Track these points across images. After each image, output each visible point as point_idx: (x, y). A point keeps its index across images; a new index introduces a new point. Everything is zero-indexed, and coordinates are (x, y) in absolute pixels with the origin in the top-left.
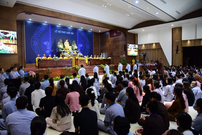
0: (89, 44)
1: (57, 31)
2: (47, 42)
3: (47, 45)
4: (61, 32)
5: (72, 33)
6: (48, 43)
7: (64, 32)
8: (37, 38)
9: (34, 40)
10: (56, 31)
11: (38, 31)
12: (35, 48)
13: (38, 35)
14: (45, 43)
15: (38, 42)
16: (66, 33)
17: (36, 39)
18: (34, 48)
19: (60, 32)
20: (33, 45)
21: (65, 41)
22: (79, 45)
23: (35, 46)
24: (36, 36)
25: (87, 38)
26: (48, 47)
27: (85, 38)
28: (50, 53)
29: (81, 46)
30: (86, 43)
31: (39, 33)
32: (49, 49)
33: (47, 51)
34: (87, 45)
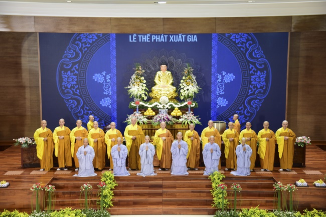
0: (266, 68)
1: (137, 38)
2: (104, 73)
3: (102, 85)
4: (150, 38)
5: (193, 38)
6: (105, 77)
7: (162, 39)
8: (74, 64)
9: (66, 71)
11: (77, 45)
12: (68, 92)
13: (77, 55)
14: (98, 78)
15: (75, 75)
16: (169, 38)
17: (72, 67)
18: (64, 93)
19: (145, 38)
20: (63, 84)
21: (160, 70)
22: (220, 77)
23: (66, 88)
24: (70, 59)
25: (257, 49)
26: (108, 88)
27: (248, 49)
28: (112, 107)
29: (229, 78)
30: (250, 68)
31: (81, 50)
32: (110, 93)
33: (105, 101)
34: (254, 75)
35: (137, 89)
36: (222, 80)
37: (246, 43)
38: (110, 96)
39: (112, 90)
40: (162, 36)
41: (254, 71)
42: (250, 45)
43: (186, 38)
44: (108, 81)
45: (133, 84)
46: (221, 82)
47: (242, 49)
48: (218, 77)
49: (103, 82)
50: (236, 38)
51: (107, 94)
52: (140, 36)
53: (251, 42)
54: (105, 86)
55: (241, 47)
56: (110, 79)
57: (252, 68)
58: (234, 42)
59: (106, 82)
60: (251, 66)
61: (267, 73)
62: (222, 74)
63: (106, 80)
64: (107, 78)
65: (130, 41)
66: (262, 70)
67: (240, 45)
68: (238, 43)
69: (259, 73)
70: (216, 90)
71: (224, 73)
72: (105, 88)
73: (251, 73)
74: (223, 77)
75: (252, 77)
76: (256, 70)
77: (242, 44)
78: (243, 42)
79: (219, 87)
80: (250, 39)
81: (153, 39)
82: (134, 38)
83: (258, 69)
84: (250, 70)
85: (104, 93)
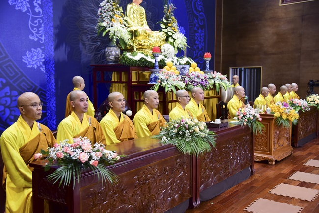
0: (204, 26)
26: (38, 27)
28: (47, 70)
32: (43, 38)
33: (32, 57)
35: (118, 28)
38: (43, 45)
39: (45, 32)
41: (197, 27)
44: (37, 10)
45: (111, 17)
49: (28, 11)
51: (36, 39)
54: (33, 21)
56: (41, 6)
57: (196, 23)
59: (34, 13)
60: (196, 20)
61: (205, 32)
63: (33, 7)
64: (35, 5)
66: (202, 28)
69: (200, 30)
72: (33, 27)
73: (195, 29)
75: (196, 35)
83: (199, 25)
85: (31, 38)
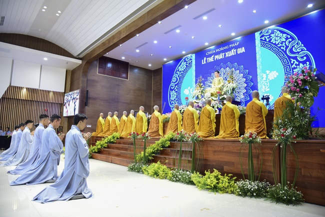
0: (308, 60)
1: (206, 60)
2: (189, 88)
4: (214, 58)
5: (242, 50)
6: (189, 90)
7: (220, 57)
8: (176, 85)
9: (172, 90)
10: (204, 62)
11: (177, 73)
12: (173, 103)
13: (177, 80)
14: (186, 92)
15: (176, 92)
16: (225, 55)
17: (175, 88)
18: (171, 104)
19: (211, 59)
20: (171, 98)
22: (264, 76)
23: (172, 101)
24: (174, 83)
25: (297, 44)
27: (288, 46)
29: (273, 75)
30: (292, 62)
31: (179, 76)
34: (297, 68)
36: (267, 78)
37: (285, 42)
40: (221, 54)
41: (296, 65)
42: (290, 42)
43: (237, 51)
44: (191, 93)
46: (266, 80)
47: (282, 48)
48: (263, 76)
49: (189, 94)
50: (276, 40)
52: (208, 59)
53: (291, 40)
54: (190, 96)
55: (281, 46)
56: (192, 91)
57: (294, 62)
58: (275, 44)
60: (293, 60)
61: (310, 64)
62: (266, 73)
65: (203, 63)
66: (304, 63)
67: (280, 45)
68: (278, 44)
69: (301, 65)
70: (261, 88)
71: (268, 72)
73: (293, 67)
74: (267, 75)
75: (294, 70)
76: (297, 63)
77: (282, 43)
78: (283, 42)
79: (264, 85)
80: (289, 37)
81: (215, 58)
82: (205, 61)
83: (300, 62)
84: (292, 64)
